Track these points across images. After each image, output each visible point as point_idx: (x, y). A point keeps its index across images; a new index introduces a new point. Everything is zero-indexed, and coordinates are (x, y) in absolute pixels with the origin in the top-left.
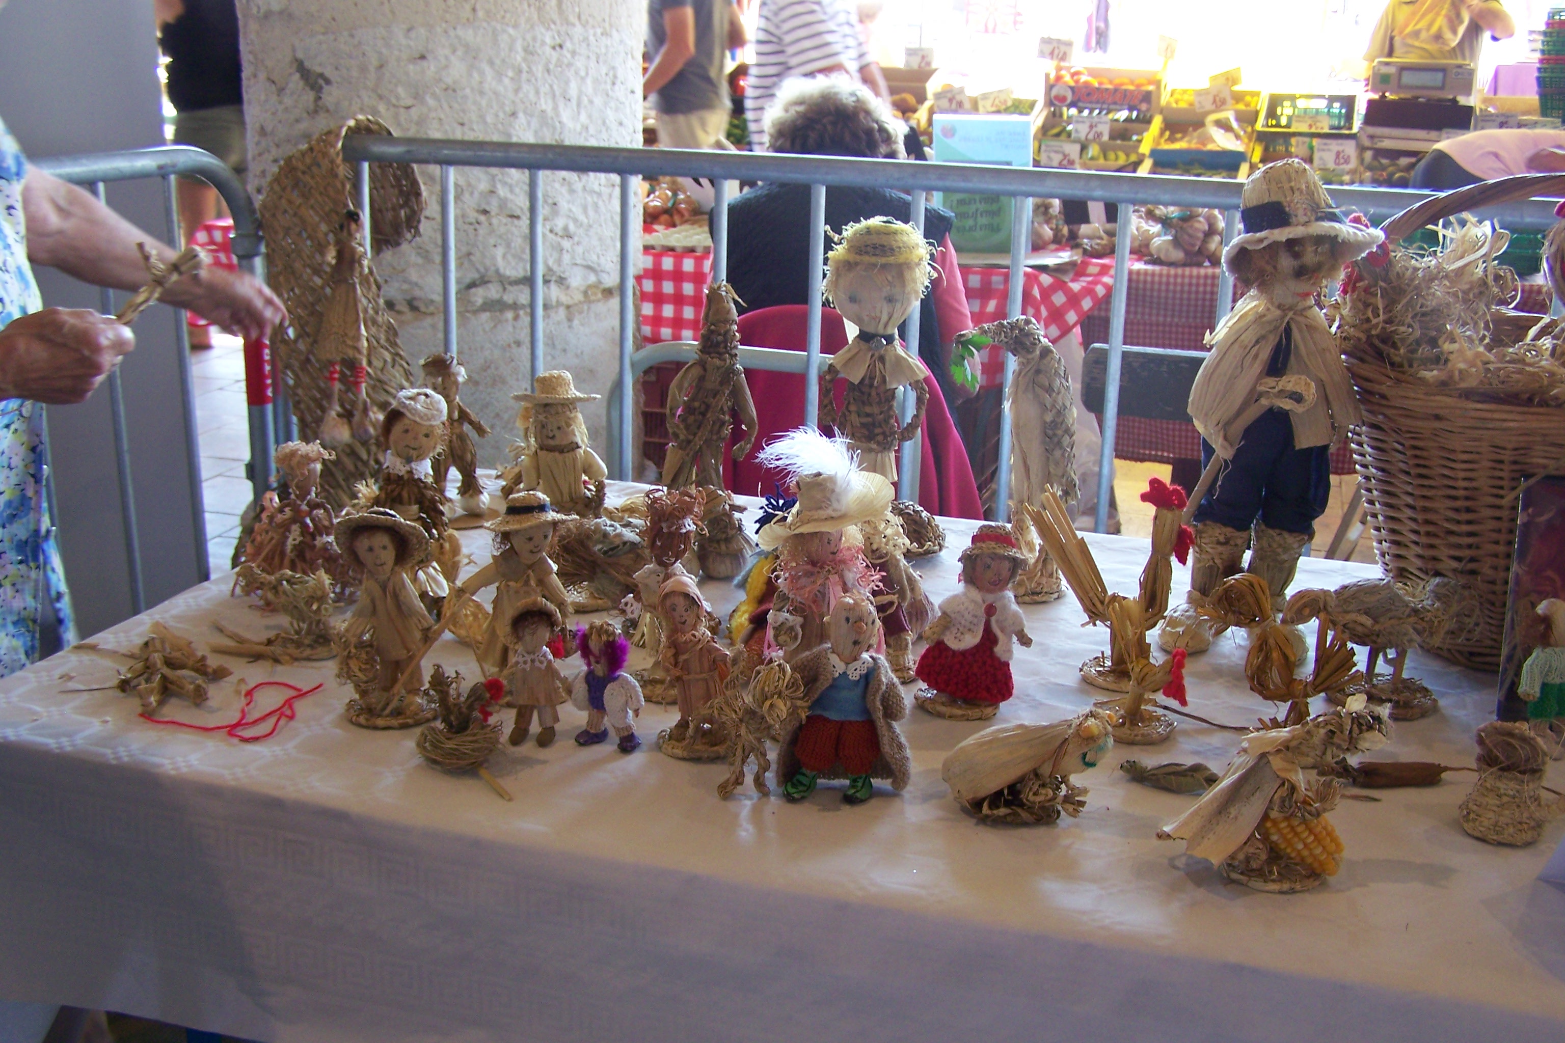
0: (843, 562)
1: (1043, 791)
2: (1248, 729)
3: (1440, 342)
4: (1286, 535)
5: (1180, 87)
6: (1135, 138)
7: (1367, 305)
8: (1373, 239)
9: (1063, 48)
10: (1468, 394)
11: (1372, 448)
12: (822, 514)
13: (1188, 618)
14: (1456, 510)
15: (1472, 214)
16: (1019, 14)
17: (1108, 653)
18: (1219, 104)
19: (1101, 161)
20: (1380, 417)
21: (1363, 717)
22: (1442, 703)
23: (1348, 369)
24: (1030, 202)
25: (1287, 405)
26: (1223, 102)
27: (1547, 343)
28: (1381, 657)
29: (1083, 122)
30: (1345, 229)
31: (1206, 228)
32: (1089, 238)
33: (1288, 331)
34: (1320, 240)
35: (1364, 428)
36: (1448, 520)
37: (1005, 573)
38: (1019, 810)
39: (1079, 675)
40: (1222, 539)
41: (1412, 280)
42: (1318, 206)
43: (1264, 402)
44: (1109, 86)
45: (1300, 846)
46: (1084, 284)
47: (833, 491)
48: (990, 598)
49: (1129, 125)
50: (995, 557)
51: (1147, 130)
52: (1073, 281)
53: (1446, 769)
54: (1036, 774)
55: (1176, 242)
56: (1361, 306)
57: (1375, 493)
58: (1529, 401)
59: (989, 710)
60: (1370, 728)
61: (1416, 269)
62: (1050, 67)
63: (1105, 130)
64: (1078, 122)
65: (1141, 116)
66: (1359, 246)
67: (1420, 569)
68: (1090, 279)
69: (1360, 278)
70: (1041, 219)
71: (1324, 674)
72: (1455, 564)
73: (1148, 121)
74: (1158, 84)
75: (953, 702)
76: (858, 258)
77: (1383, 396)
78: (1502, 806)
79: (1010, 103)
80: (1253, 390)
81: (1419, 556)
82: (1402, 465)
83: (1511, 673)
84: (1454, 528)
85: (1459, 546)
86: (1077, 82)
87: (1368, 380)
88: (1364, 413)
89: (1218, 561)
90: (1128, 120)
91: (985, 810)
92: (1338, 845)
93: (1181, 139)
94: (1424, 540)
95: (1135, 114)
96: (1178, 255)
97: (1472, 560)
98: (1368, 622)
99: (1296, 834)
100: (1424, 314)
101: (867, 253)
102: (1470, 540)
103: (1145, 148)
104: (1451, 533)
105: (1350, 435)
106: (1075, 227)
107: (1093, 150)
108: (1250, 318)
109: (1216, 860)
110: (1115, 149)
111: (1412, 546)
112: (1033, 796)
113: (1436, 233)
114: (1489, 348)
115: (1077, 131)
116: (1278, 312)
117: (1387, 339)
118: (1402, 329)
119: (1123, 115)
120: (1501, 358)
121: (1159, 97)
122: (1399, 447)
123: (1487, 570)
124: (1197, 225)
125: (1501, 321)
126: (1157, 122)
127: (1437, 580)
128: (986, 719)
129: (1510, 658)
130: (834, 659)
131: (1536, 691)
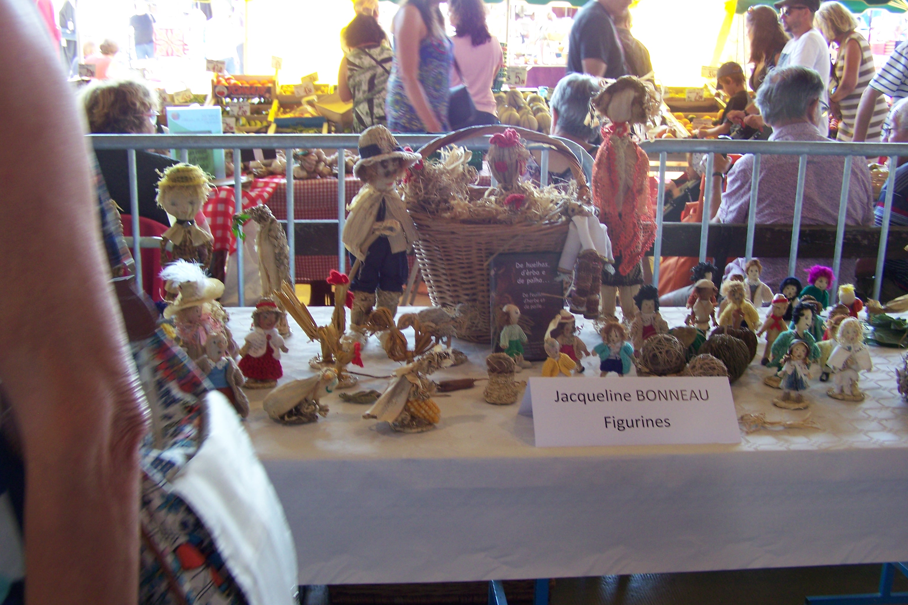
0: (204, 320)
1: (310, 407)
2: (390, 377)
3: (449, 201)
4: (392, 293)
5: (285, 84)
6: (264, 113)
7: (416, 187)
8: (417, 157)
9: (220, 65)
10: (464, 222)
11: (424, 250)
12: (194, 298)
13: (353, 336)
14: (465, 273)
15: (456, 145)
16: (186, 45)
17: (321, 354)
18: (308, 92)
19: (248, 127)
20: (427, 236)
21: (442, 354)
22: (470, 358)
23: (411, 216)
24: (223, 151)
25: (387, 233)
26: (310, 91)
27: (493, 198)
28: (440, 341)
29: (235, 106)
30: (405, 154)
31: (317, 158)
32: (256, 168)
33: (384, 201)
34: (395, 160)
35: (420, 242)
36: (461, 278)
37: (273, 319)
38: (300, 417)
39: (308, 365)
40: (363, 298)
41: (434, 175)
42: (393, 145)
43: (377, 233)
44: (247, 85)
45: (423, 412)
46: (257, 193)
47: (197, 288)
48: (268, 332)
49: (261, 106)
50: (269, 312)
51: (270, 108)
52: (251, 191)
53: (476, 380)
54: (306, 400)
55: (302, 167)
56: (413, 188)
57: (428, 270)
58: (489, 222)
59: (273, 383)
60: (445, 358)
61: (435, 170)
62: (213, 76)
63: (248, 110)
64: (232, 106)
65: (266, 101)
66: (411, 161)
67: (452, 302)
68: (259, 190)
69: (412, 175)
70: (229, 160)
71: (419, 346)
72: (466, 297)
73: (270, 103)
74: (274, 83)
75: (256, 382)
76: (174, 184)
77: (428, 226)
78: (500, 388)
79: (192, 97)
80: (371, 227)
81: (451, 296)
82: (439, 256)
83: (496, 338)
84: (464, 281)
85: (467, 289)
86: (229, 84)
87: (420, 220)
88: (420, 235)
89: (363, 309)
90: (260, 103)
91: (286, 418)
92: (438, 410)
93: (290, 112)
94: (452, 288)
95: (263, 100)
96: (304, 174)
97: (474, 294)
98: (433, 325)
99: (421, 407)
100: (440, 189)
101: (179, 181)
102: (472, 286)
103: (271, 118)
104: (463, 283)
105: (414, 246)
106: (246, 163)
107: (243, 121)
108: (366, 196)
109: (390, 421)
110: (254, 120)
111: (448, 292)
112: (306, 410)
113: (440, 154)
114: (469, 202)
115: (232, 111)
116: (379, 193)
117: (427, 201)
118: (432, 196)
119: (256, 100)
120: (475, 205)
121: (275, 90)
122: (437, 248)
123: (480, 298)
124: (312, 158)
125: (472, 190)
126: (275, 104)
127: (460, 305)
128: (272, 387)
129: (495, 333)
130: (210, 361)
131: (507, 344)
